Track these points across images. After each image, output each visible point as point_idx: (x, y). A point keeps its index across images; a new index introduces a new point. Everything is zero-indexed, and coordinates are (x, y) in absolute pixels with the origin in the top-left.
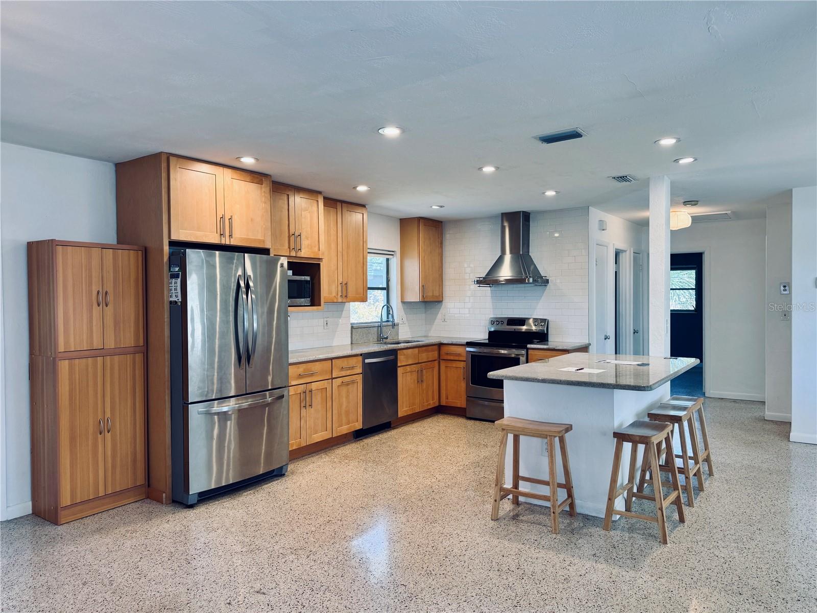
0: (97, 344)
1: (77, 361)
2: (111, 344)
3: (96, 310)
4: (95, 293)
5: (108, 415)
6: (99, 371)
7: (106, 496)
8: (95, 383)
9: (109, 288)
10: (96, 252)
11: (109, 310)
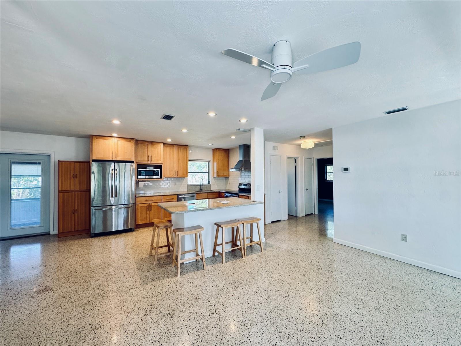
0: (73, 188)
1: (65, 193)
2: (78, 188)
3: (72, 180)
4: (72, 175)
5: (76, 208)
6: (73, 196)
7: (75, 231)
8: (72, 200)
9: (78, 173)
10: (73, 164)
11: (77, 180)
